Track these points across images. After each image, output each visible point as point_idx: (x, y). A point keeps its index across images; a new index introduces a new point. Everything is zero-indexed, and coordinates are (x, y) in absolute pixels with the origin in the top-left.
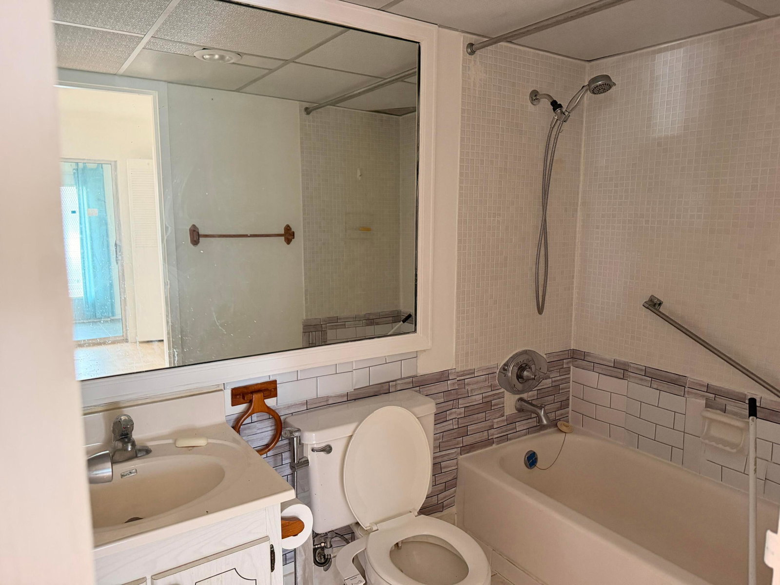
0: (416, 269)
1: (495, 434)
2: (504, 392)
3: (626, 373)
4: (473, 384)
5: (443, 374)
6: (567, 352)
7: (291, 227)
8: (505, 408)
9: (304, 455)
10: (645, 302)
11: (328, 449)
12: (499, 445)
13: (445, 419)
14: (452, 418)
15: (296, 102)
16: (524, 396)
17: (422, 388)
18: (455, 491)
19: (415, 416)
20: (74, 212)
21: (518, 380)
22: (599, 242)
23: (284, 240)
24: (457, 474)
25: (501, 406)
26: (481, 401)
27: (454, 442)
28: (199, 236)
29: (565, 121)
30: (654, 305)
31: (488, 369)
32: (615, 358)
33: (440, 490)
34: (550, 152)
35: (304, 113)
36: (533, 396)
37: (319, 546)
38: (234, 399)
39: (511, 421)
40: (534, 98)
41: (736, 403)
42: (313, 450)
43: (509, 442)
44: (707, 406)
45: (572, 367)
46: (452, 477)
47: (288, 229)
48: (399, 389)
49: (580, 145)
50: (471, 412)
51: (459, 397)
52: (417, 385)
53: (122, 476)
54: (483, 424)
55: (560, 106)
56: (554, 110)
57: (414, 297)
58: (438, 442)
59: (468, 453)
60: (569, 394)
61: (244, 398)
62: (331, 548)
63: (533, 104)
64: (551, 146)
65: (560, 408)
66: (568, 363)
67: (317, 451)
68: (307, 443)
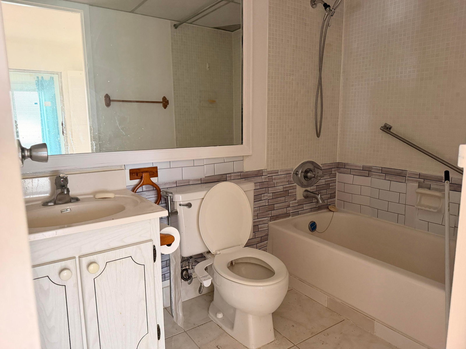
0: (242, 105)
1: (290, 210)
2: (296, 185)
3: (370, 172)
4: (277, 179)
5: (259, 172)
6: (334, 164)
7: (166, 98)
8: (297, 196)
9: (175, 209)
10: (381, 127)
11: (189, 205)
12: (294, 217)
13: (260, 199)
14: (265, 198)
15: (168, 21)
16: (309, 189)
17: (246, 179)
18: (267, 243)
19: (243, 190)
20: (36, 104)
21: (305, 179)
22: (354, 94)
23: (162, 105)
24: (268, 232)
25: (295, 194)
26: (283, 190)
27: (266, 213)
28: (110, 101)
29: (332, 16)
30: (387, 129)
31: (286, 170)
32: (363, 165)
33: (258, 241)
34: (323, 34)
35: (173, 28)
36: (314, 189)
37: (185, 268)
38: (131, 176)
39: (300, 204)
40: (313, 4)
41: (437, 182)
42: (180, 205)
43: (299, 216)
44: (420, 187)
45: (337, 173)
46: (265, 234)
47: (164, 99)
48: (232, 179)
49: (342, 36)
50: (276, 196)
51: (269, 186)
52: (243, 177)
53: (62, 212)
54: (284, 204)
55: (329, 6)
56: (325, 9)
57: (241, 123)
58: (256, 213)
59: (274, 220)
60: (336, 189)
61: (137, 175)
62: (192, 269)
63: (313, 8)
64: (324, 30)
65: (330, 198)
66: (335, 171)
67: (183, 205)
68: (176, 201)
